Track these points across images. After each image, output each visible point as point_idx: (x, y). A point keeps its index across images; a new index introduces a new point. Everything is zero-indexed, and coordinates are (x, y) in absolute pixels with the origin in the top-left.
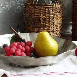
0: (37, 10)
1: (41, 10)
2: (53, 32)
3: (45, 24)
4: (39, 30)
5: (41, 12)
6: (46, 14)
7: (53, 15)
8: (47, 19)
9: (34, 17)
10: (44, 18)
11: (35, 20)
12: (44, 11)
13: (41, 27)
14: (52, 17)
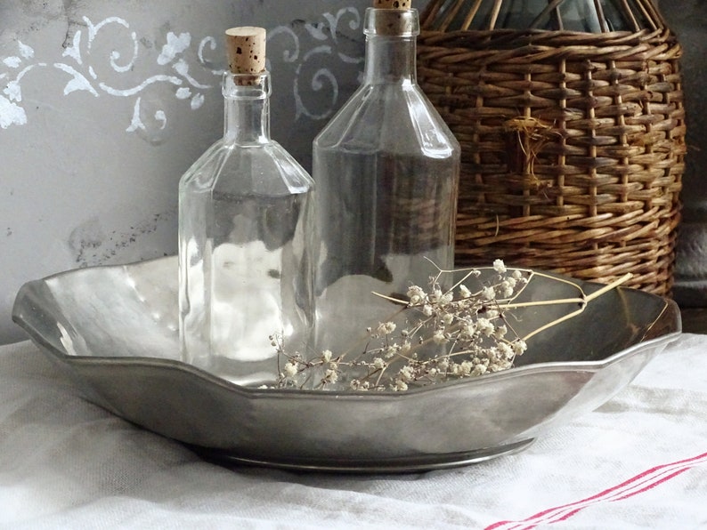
0: (495, 75)
1: (523, 79)
2: (617, 245)
3: (551, 181)
4: (505, 230)
5: (522, 92)
6: (562, 110)
7: (616, 117)
8: (570, 148)
9: (471, 128)
10: (547, 141)
11: (481, 155)
12: (547, 86)
13: (521, 208)
14: (607, 131)
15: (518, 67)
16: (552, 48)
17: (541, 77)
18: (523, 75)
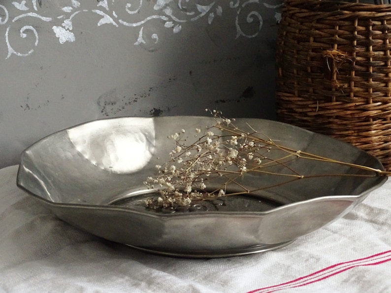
0: (319, 26)
1: (334, 28)
2: (385, 119)
3: (346, 86)
4: (321, 109)
5: (333, 35)
6: (354, 46)
7: (385, 51)
8: (357, 67)
9: (306, 53)
10: (344, 63)
11: (311, 68)
12: (347, 33)
13: (331, 97)
14: (379, 58)
15: (331, 22)
16: (351, 12)
17: (343, 28)
18: (334, 26)
